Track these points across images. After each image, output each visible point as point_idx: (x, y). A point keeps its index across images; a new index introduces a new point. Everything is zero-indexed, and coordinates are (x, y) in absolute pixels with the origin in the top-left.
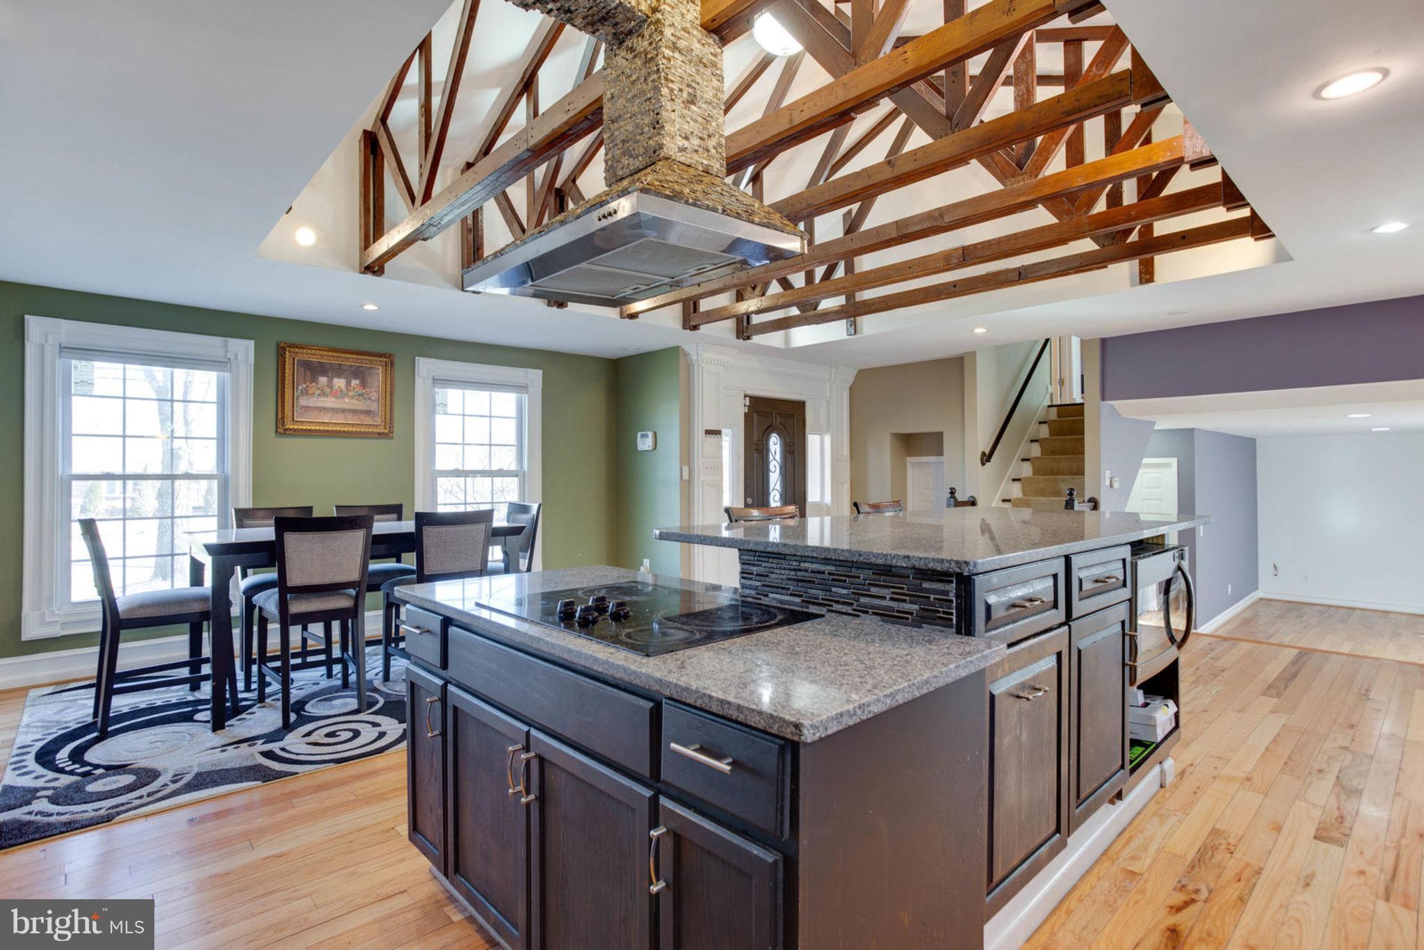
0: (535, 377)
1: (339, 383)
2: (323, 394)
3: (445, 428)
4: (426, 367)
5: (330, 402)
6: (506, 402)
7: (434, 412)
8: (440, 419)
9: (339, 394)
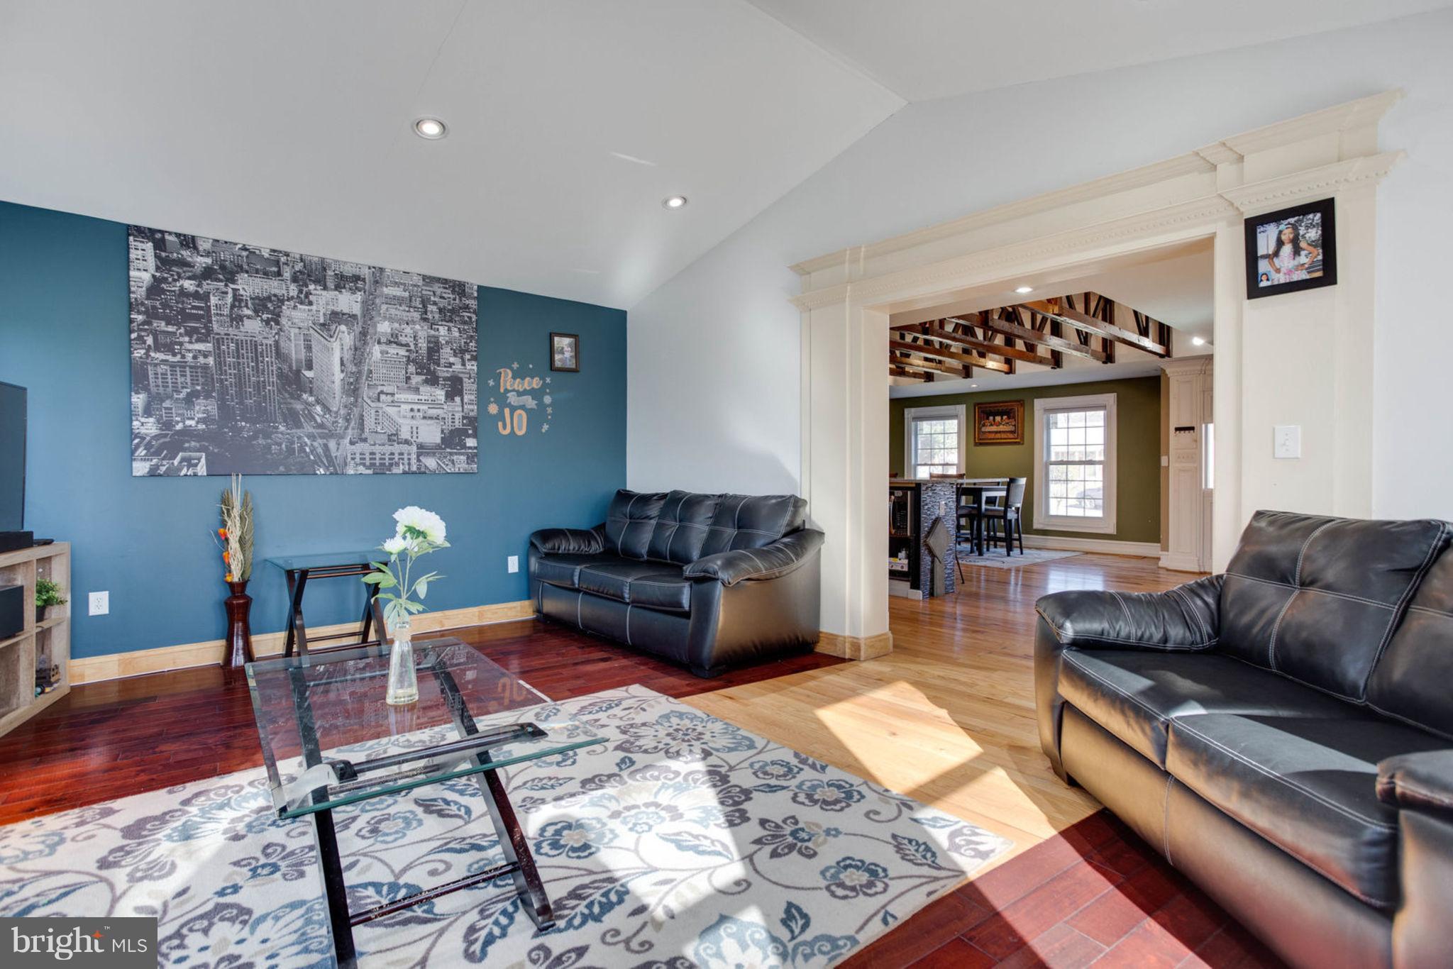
0: (1110, 399)
1: (998, 418)
2: (991, 425)
3: (1057, 436)
4: (1039, 404)
5: (994, 428)
6: (1097, 417)
7: (1048, 429)
8: (1053, 432)
9: (999, 424)
